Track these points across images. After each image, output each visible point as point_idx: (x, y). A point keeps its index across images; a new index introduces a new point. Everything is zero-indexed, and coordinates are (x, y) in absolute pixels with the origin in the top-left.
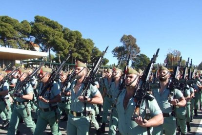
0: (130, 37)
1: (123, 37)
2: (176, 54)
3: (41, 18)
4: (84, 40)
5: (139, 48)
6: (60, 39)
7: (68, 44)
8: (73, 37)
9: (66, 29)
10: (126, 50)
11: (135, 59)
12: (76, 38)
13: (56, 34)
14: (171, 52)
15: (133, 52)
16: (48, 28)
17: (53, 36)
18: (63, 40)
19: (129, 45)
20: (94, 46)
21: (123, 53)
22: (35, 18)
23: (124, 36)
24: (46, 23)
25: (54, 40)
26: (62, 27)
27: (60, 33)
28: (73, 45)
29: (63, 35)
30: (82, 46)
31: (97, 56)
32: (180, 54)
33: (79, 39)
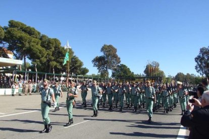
0: (110, 46)
1: (103, 47)
2: (154, 65)
3: (17, 23)
4: (63, 49)
5: (119, 59)
6: (37, 46)
7: (45, 52)
8: (51, 45)
9: (43, 36)
10: (106, 60)
11: (115, 70)
12: (54, 45)
13: (32, 41)
14: (151, 63)
15: (114, 63)
16: (23, 34)
17: (29, 43)
18: (39, 47)
19: (109, 55)
20: (74, 55)
21: (103, 63)
22: (10, 22)
23: (105, 45)
24: (21, 28)
25: (30, 47)
26: (39, 33)
27: (37, 40)
28: (51, 53)
29: (40, 42)
30: (60, 55)
31: (77, 65)
32: (159, 65)
33: (57, 47)
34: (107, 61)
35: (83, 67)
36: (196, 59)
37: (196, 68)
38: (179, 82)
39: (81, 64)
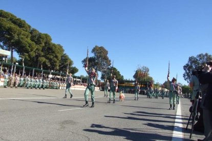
0: (101, 48)
1: (94, 48)
2: (144, 70)
3: (6, 13)
4: (54, 45)
5: (110, 61)
6: (26, 39)
7: (35, 46)
8: (41, 40)
9: (34, 30)
10: (97, 61)
11: (105, 72)
12: (45, 41)
13: (22, 33)
14: (141, 68)
15: (104, 65)
16: (13, 26)
17: (18, 35)
18: (30, 41)
19: (100, 56)
20: (64, 53)
21: (94, 64)
23: (96, 46)
24: (11, 20)
25: (19, 40)
26: (29, 27)
27: (27, 33)
28: (41, 48)
29: (30, 35)
30: (50, 51)
31: (68, 63)
32: (148, 70)
33: (47, 43)
34: (97, 63)
35: (73, 66)
36: (185, 67)
37: (184, 76)
38: (166, 90)
39: (71, 63)
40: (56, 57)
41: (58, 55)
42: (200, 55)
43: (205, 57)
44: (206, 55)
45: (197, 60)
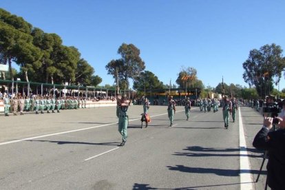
0: (131, 46)
1: (121, 47)
2: (190, 73)
4: (66, 48)
5: (143, 63)
6: (27, 45)
7: (41, 53)
8: (48, 43)
9: (36, 30)
10: (125, 64)
11: (138, 78)
12: (53, 44)
13: (20, 37)
14: (185, 70)
15: (136, 69)
16: (7, 27)
17: (15, 39)
18: (33, 47)
19: (130, 58)
20: (81, 58)
21: (122, 69)
23: (123, 45)
24: (2, 18)
25: (17, 46)
26: (30, 26)
27: (27, 35)
28: (48, 55)
29: (32, 38)
30: (62, 58)
31: (86, 71)
32: (196, 73)
33: (57, 46)
34: (127, 67)
35: (94, 74)
36: (245, 65)
37: (244, 76)
39: (91, 71)
40: (71, 64)
41: (73, 61)
42: (265, 47)
43: (272, 49)
44: (273, 46)
45: (261, 54)
